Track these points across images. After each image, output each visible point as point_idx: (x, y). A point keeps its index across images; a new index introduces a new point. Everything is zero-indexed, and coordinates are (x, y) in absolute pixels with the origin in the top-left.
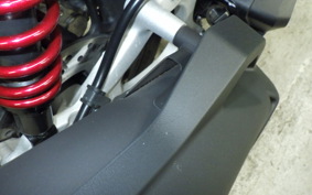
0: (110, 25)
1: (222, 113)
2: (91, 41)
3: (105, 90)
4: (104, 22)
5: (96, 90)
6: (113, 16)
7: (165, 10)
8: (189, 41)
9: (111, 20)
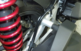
0: (35, 24)
1: (68, 48)
2: (30, 30)
3: (35, 42)
4: (34, 24)
5: (32, 43)
6: (36, 22)
7: (48, 20)
8: (56, 27)
9: (35, 23)
